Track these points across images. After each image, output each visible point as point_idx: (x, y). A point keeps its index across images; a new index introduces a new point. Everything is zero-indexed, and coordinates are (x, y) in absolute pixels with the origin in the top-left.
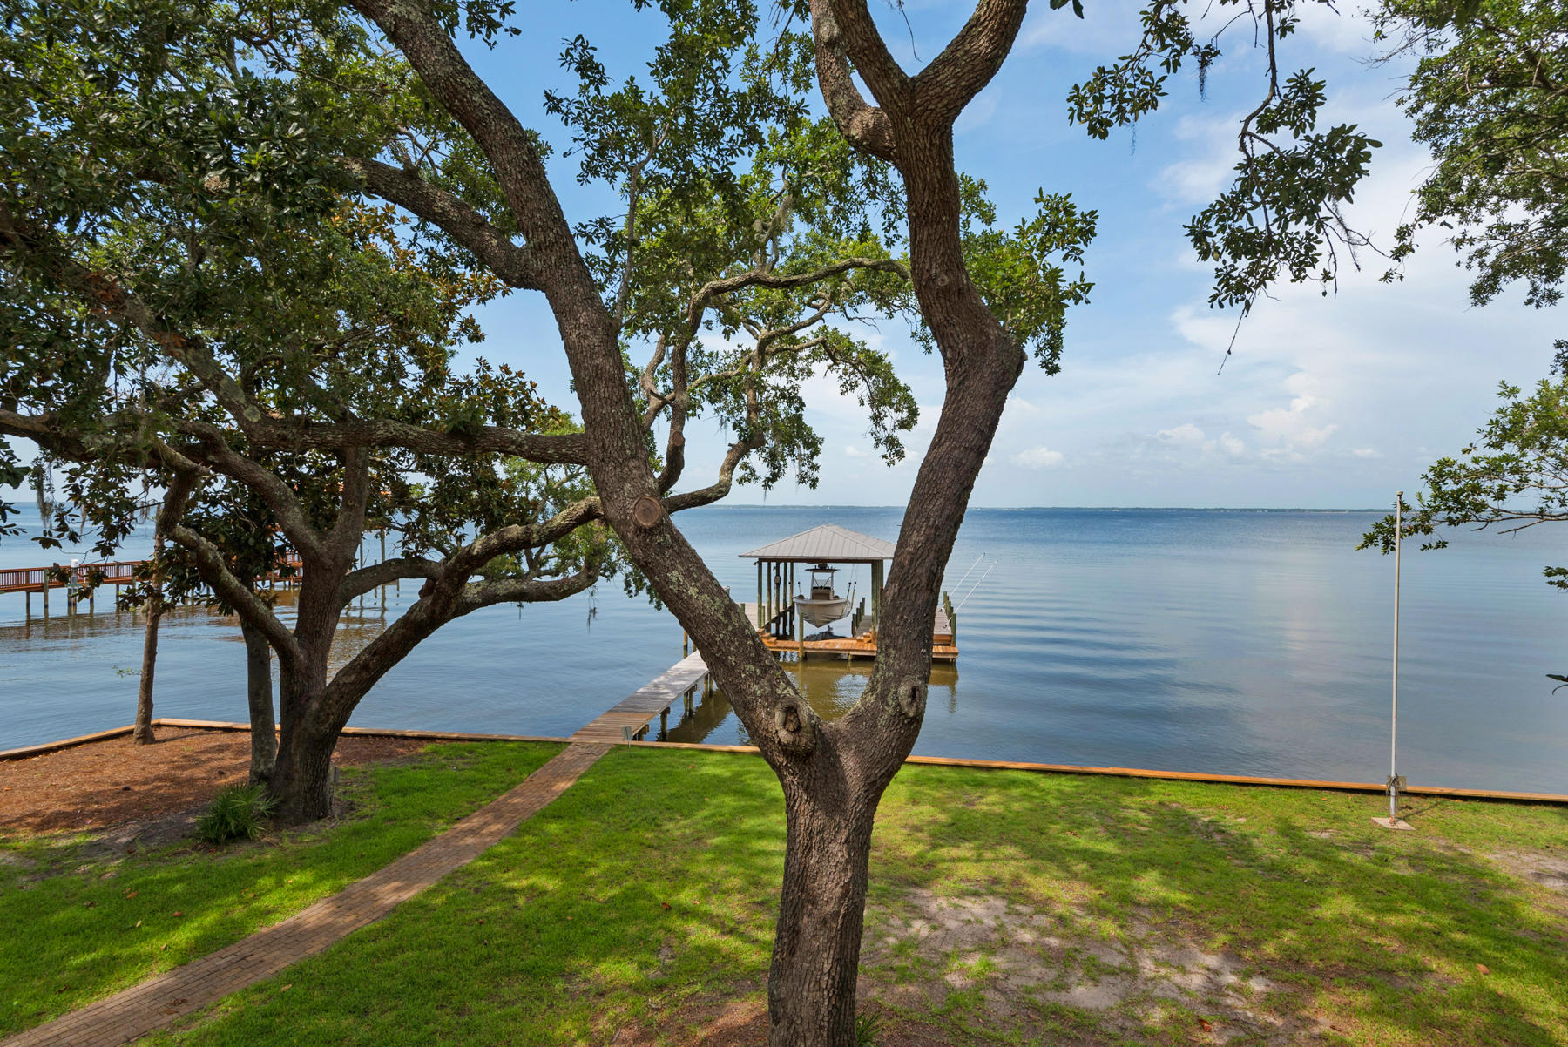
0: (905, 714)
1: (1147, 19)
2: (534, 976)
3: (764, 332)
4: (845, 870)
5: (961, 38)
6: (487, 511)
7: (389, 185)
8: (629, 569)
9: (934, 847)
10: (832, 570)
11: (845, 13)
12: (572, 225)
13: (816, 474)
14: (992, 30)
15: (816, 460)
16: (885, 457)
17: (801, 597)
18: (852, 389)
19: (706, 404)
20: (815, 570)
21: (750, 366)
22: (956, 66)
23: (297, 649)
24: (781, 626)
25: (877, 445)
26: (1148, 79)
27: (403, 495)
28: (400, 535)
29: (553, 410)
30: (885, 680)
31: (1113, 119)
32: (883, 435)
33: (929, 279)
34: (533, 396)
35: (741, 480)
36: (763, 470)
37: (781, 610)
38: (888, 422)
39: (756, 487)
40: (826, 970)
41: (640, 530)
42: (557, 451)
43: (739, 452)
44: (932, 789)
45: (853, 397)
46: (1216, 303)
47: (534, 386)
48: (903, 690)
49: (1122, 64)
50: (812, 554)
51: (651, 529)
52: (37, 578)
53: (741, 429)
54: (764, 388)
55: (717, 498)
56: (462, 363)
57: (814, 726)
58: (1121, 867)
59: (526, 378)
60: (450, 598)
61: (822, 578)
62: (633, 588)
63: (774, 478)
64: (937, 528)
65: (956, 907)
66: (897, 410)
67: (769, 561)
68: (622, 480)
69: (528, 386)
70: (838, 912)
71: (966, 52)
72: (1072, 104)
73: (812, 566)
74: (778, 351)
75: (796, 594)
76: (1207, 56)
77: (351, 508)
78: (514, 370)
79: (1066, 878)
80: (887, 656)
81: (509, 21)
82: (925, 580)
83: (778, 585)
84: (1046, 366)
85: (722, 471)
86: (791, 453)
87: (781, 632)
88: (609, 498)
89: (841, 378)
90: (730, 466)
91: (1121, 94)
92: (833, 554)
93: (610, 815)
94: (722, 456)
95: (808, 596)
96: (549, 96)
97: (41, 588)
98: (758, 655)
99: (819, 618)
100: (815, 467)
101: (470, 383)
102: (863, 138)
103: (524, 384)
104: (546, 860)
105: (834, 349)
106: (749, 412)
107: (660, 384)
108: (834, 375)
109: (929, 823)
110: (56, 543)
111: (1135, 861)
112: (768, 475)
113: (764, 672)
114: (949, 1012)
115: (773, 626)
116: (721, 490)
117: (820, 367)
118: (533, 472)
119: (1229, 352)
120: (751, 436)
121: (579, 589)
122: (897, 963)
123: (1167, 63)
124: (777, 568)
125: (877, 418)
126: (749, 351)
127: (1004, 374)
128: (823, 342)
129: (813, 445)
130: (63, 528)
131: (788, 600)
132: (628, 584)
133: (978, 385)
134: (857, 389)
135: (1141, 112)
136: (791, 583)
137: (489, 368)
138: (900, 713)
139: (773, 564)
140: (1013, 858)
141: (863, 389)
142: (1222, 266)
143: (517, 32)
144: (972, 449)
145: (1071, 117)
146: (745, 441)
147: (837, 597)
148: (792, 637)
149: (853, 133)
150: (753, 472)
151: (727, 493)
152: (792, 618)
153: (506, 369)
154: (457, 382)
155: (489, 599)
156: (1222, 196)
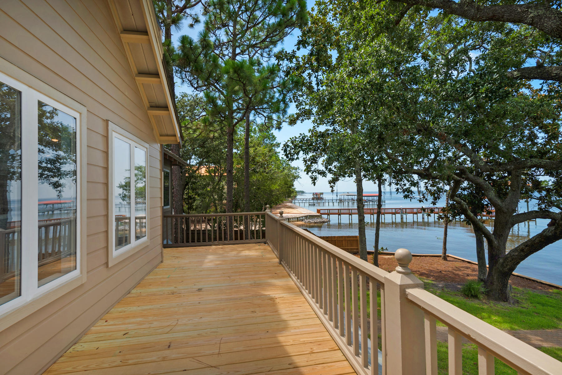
23: (494, 240)
52: (415, 211)
77: (514, 191)
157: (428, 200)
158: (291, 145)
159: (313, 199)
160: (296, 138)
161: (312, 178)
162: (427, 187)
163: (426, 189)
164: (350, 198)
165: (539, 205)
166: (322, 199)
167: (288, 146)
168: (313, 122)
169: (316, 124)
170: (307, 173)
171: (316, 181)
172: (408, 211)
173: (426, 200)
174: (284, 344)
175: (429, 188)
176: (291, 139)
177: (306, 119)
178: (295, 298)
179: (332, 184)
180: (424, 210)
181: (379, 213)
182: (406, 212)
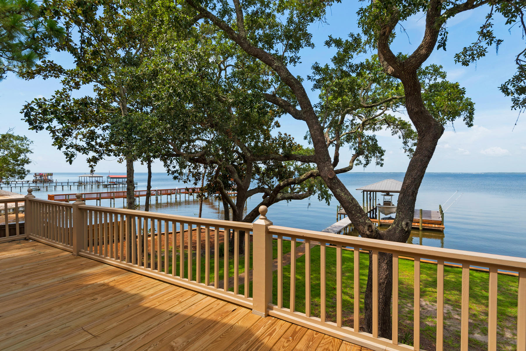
0: (404, 230)
1: (480, 33)
2: (299, 298)
3: (364, 119)
4: (386, 271)
5: (417, 51)
6: (281, 175)
7: (269, 99)
8: (319, 192)
9: (426, 287)
10: (392, 195)
11: (383, 52)
12: (313, 104)
13: (382, 162)
14: (426, 47)
15: (382, 157)
16: (408, 156)
17: (379, 204)
18: (396, 133)
19: (346, 143)
20: (385, 195)
21: (359, 129)
22: (416, 58)
23: (237, 210)
24: (372, 214)
25: (405, 152)
26: (481, 49)
27: (258, 169)
28: (257, 181)
29: (299, 145)
30: (399, 221)
31: (471, 60)
32: (408, 148)
33: (411, 110)
34: (293, 142)
35: (356, 165)
36: (364, 162)
37: (372, 209)
38: (409, 144)
39: (361, 167)
40: (381, 297)
41: (329, 179)
42: (308, 160)
43: (355, 157)
44: (427, 270)
45: (396, 136)
46: (513, 109)
47: (293, 138)
48: (403, 223)
49: (472, 45)
50: (383, 189)
51: (332, 179)
52: (169, 192)
53: (356, 150)
54: (364, 136)
55: (349, 170)
56: (274, 133)
57: (377, 231)
58: (505, 304)
59: (291, 137)
60: (274, 197)
61: (388, 198)
62: (321, 198)
63: (367, 164)
64: (415, 179)
65: (433, 305)
66: (413, 140)
67: (367, 191)
68: (324, 166)
69: (292, 139)
70: (384, 283)
71: (419, 54)
72: (455, 59)
73: (384, 194)
74: (369, 124)
75: (377, 203)
76: (499, 42)
77: (249, 174)
78: (288, 134)
79: (478, 304)
80: (399, 214)
81: (300, 60)
82: (411, 193)
83: (370, 200)
84: (468, 124)
85: (350, 162)
86: (374, 155)
87: (372, 216)
88: (321, 171)
89: (392, 130)
90: (353, 161)
91: (473, 53)
92: (391, 189)
93: (316, 263)
94: (350, 158)
95: (382, 204)
96: (308, 76)
97: (170, 194)
98: (361, 212)
99: (386, 212)
100: (382, 160)
101: (276, 139)
102: (391, 74)
103: (291, 138)
104: (299, 272)
105: (389, 121)
106: (359, 144)
107: (330, 136)
108: (390, 129)
109: (425, 280)
110: (187, 182)
111: (511, 303)
112: (365, 163)
113: (362, 216)
114: (426, 331)
115: (369, 214)
116: (350, 168)
117: (384, 127)
118: (291, 163)
119: (516, 124)
120: (359, 152)
121: (307, 197)
122: (409, 315)
123: (488, 43)
124: (370, 194)
125: (405, 143)
126: (359, 124)
127: (436, 134)
128: (385, 120)
129: (382, 152)
130: (188, 179)
131: (374, 205)
132: (319, 197)
133: (428, 137)
134: (398, 133)
135: (481, 57)
136: (376, 199)
137: (281, 134)
138: (403, 229)
139: (369, 193)
140: (457, 295)
141: (400, 133)
142: (513, 98)
143: (301, 62)
144: (426, 156)
145: (456, 62)
146: (357, 153)
147: (393, 205)
148: (376, 218)
149: (389, 72)
150: (360, 162)
151: (352, 169)
152: (376, 212)
153: (286, 134)
154: (273, 139)
155: (283, 199)
156: (514, 76)
157: (191, 181)
158: (36, 107)
159: (35, 182)
160: (45, 100)
161: (67, 154)
162: (190, 169)
163: (189, 171)
164: (94, 181)
165: (258, 184)
166: (51, 181)
167: (32, 109)
168: (64, 82)
169: (67, 86)
170: (59, 148)
171: (73, 159)
172: (163, 192)
173: (190, 181)
174: (153, 307)
175: (191, 170)
176: (36, 99)
177: (52, 76)
178: (128, 277)
179: (92, 163)
180: (187, 189)
181: (148, 195)
182: (160, 194)
